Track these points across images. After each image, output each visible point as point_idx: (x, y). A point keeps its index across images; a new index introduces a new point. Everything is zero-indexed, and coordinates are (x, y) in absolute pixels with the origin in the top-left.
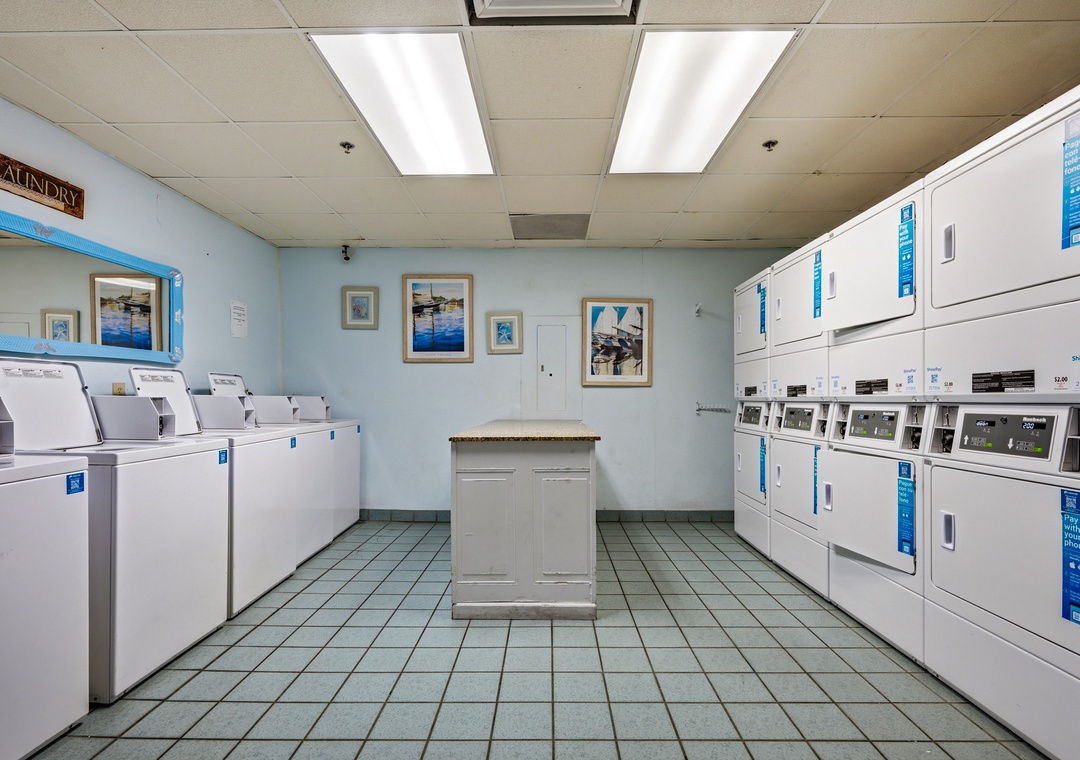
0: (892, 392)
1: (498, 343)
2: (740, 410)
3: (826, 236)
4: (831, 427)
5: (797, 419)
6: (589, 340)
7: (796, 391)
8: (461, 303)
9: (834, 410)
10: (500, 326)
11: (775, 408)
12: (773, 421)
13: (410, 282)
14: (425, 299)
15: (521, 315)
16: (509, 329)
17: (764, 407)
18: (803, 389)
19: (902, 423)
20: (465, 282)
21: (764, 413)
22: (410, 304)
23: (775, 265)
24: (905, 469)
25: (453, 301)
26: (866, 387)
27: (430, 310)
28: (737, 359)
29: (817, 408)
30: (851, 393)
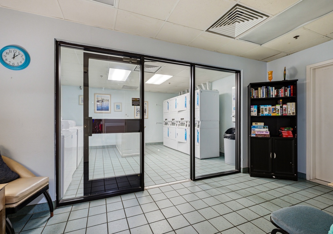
0: (175, 120)
1: (117, 109)
2: (164, 123)
3: (177, 97)
4: (178, 125)
5: (173, 124)
6: (136, 109)
7: (173, 120)
8: (108, 100)
9: (178, 122)
10: (117, 106)
11: (170, 122)
12: (170, 124)
13: (96, 95)
14: (100, 99)
15: (121, 103)
16: (119, 106)
17: (168, 122)
18: (174, 119)
19: (185, 124)
20: (109, 96)
21: (168, 123)
22: (96, 100)
23: (170, 99)
24: (186, 130)
25: (106, 100)
26: (182, 119)
27: (101, 101)
28: (164, 114)
29: (176, 122)
30: (180, 120)
